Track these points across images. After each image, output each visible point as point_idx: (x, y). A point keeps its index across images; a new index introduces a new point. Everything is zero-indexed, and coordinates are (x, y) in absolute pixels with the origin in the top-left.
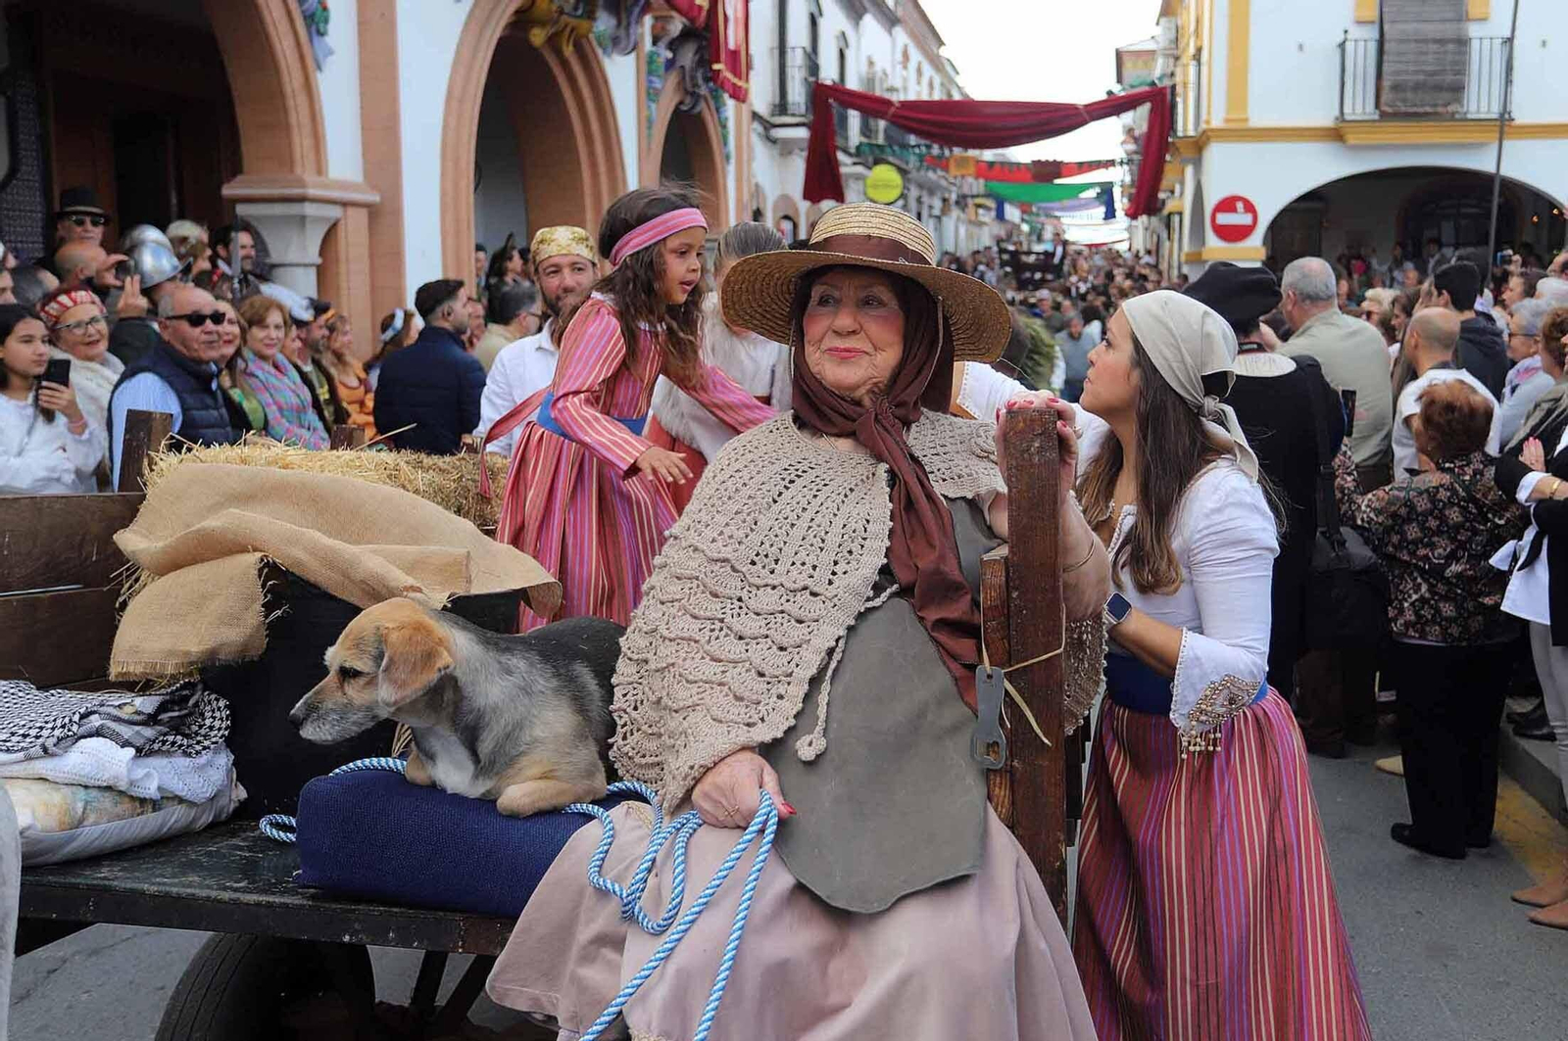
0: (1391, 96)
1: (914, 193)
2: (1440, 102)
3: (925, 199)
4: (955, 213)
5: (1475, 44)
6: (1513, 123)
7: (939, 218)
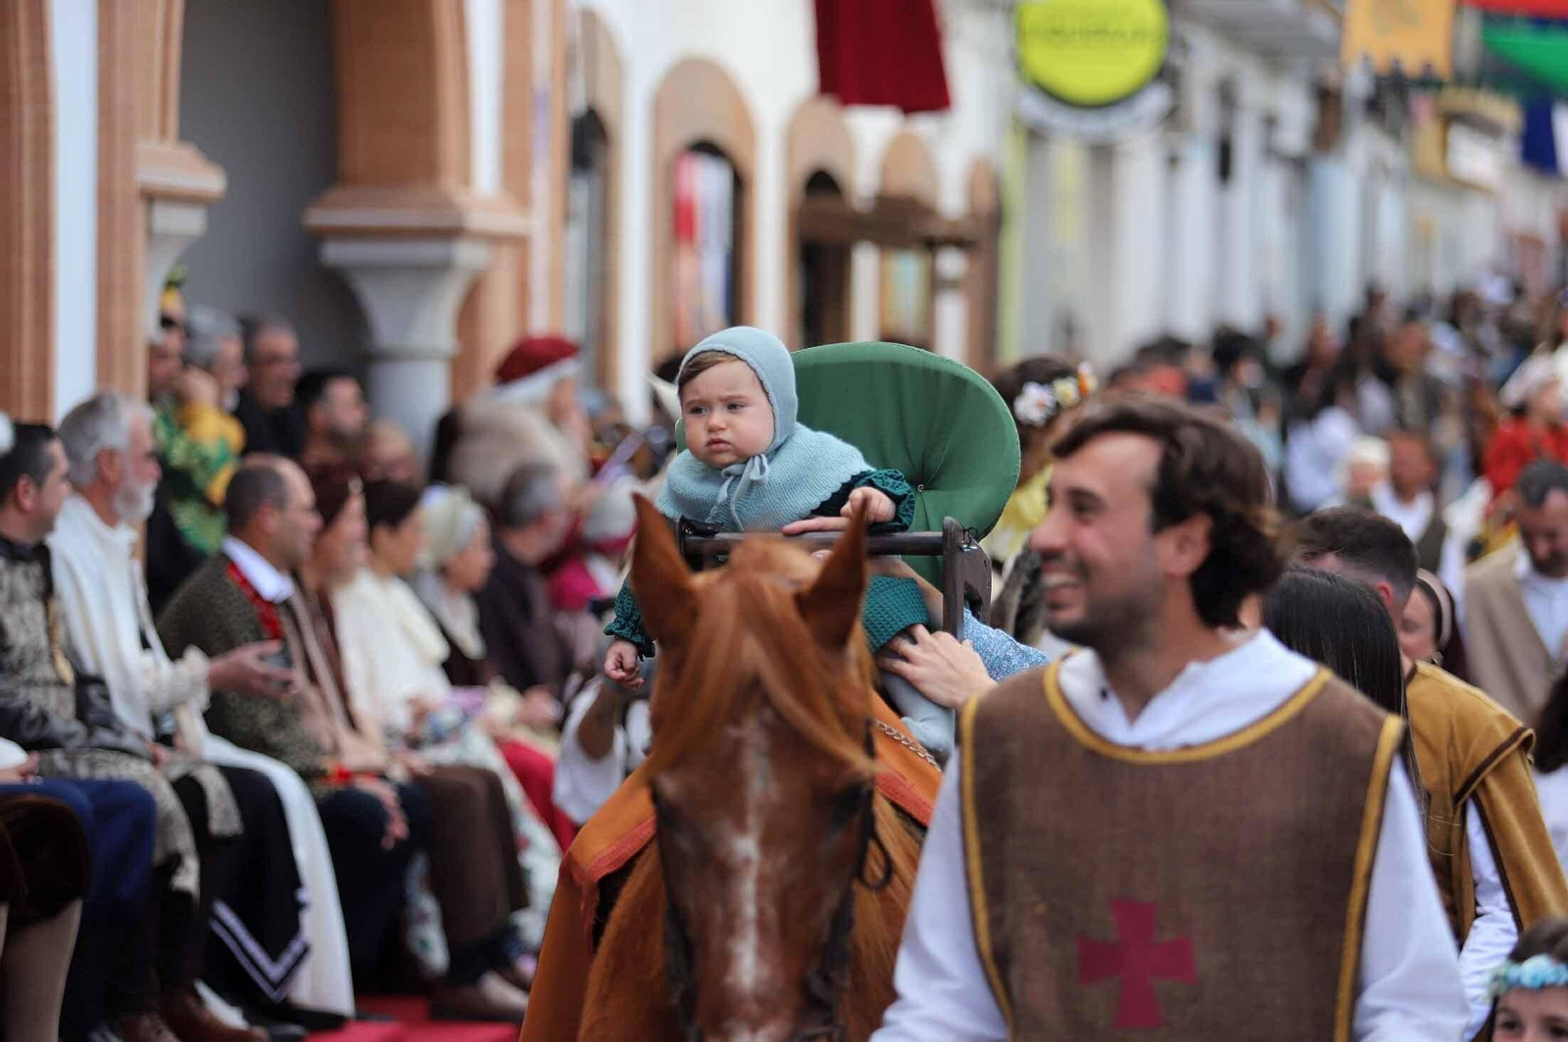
1: (1207, 61)
3: (1255, 91)
4: (1364, 143)
7: (1300, 167)
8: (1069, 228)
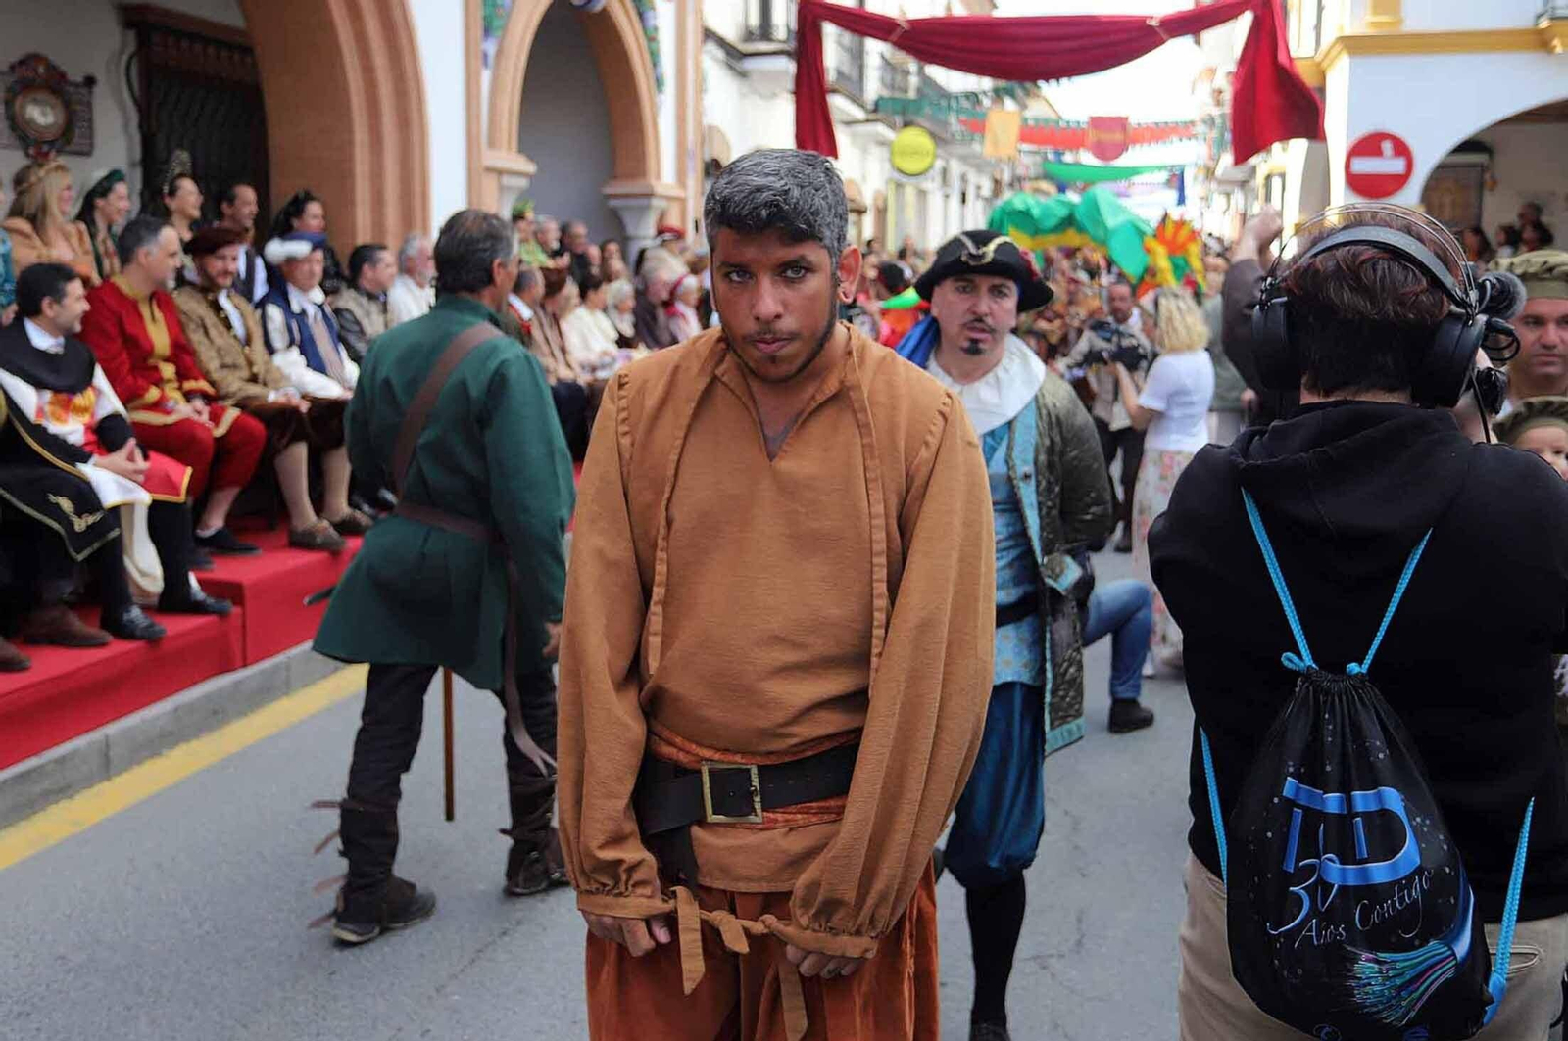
8: (911, 213)
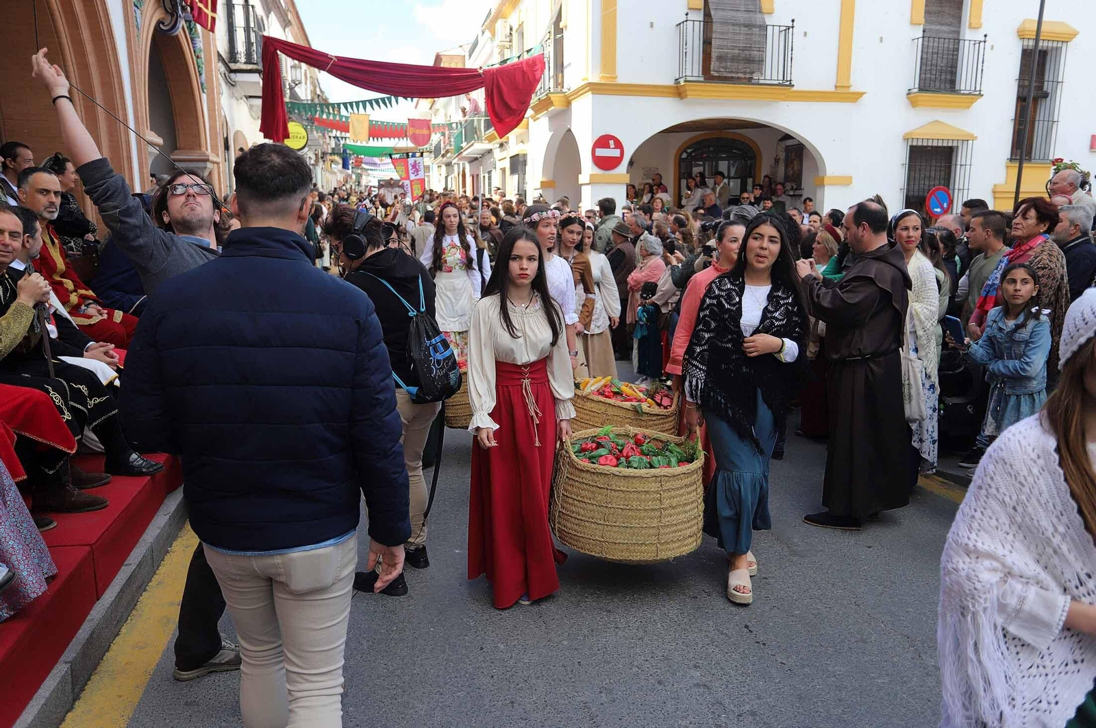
0: (717, 63)
2: (748, 70)
5: (770, 29)
6: (794, 89)
